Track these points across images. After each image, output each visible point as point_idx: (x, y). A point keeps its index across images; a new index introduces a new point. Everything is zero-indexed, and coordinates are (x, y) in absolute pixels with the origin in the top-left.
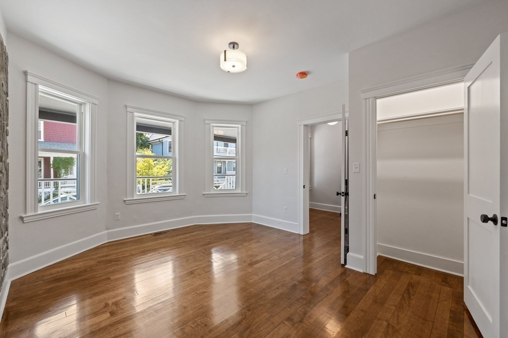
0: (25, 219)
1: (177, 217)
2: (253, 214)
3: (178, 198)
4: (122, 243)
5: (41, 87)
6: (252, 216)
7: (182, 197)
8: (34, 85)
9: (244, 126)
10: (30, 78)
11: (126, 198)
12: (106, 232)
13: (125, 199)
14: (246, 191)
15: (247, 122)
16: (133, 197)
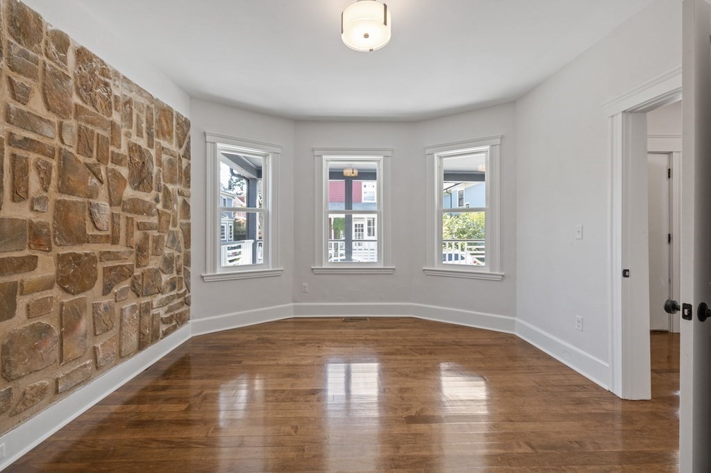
0: (205, 278)
1: (382, 300)
2: (517, 319)
3: (383, 272)
4: (303, 322)
5: (219, 145)
6: (514, 321)
7: (390, 272)
8: (212, 144)
9: (498, 147)
10: (209, 138)
11: (314, 265)
12: (292, 304)
13: (313, 267)
14: (501, 270)
15: (502, 138)
16: (322, 265)
